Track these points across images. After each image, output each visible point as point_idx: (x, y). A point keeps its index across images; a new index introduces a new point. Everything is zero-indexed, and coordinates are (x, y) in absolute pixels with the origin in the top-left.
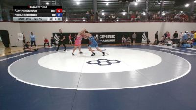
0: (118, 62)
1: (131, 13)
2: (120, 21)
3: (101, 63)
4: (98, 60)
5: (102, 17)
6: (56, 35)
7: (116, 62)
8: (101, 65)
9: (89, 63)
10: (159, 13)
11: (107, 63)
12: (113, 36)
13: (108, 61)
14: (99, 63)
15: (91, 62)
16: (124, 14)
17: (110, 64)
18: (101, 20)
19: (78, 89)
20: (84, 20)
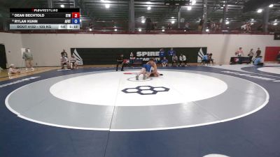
0: (167, 90)
1: (182, 20)
2: (167, 32)
3: (142, 92)
4: (138, 88)
5: (141, 26)
6: (75, 51)
7: (164, 89)
8: (142, 94)
9: (125, 91)
10: (221, 21)
11: (152, 92)
12: (157, 53)
13: (152, 88)
14: (139, 91)
15: (127, 91)
16: (173, 22)
17: (155, 92)
18: (140, 30)
19: (111, 130)
20: (116, 30)
